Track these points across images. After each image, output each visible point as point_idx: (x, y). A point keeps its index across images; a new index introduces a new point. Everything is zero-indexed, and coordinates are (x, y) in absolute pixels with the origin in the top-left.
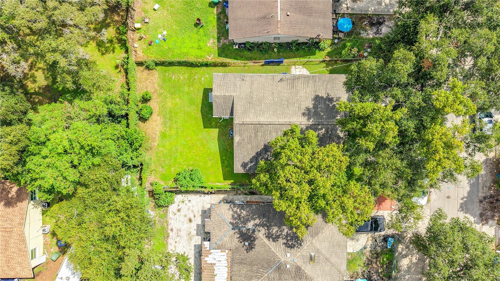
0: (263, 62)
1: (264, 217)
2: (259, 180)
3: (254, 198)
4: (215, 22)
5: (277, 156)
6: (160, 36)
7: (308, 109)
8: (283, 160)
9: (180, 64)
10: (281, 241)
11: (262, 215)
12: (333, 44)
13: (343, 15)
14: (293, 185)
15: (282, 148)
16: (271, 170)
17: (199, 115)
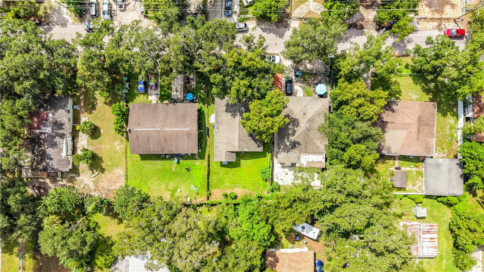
0: (207, 137)
1: (284, 137)
2: (265, 139)
3: (276, 142)
4: (187, 161)
5: (254, 130)
6: (194, 189)
7: (232, 115)
8: (256, 128)
9: (208, 179)
10: (296, 129)
11: (283, 138)
12: (199, 102)
13: (185, 97)
14: (266, 124)
15: (251, 128)
16: (261, 133)
17: (234, 169)
